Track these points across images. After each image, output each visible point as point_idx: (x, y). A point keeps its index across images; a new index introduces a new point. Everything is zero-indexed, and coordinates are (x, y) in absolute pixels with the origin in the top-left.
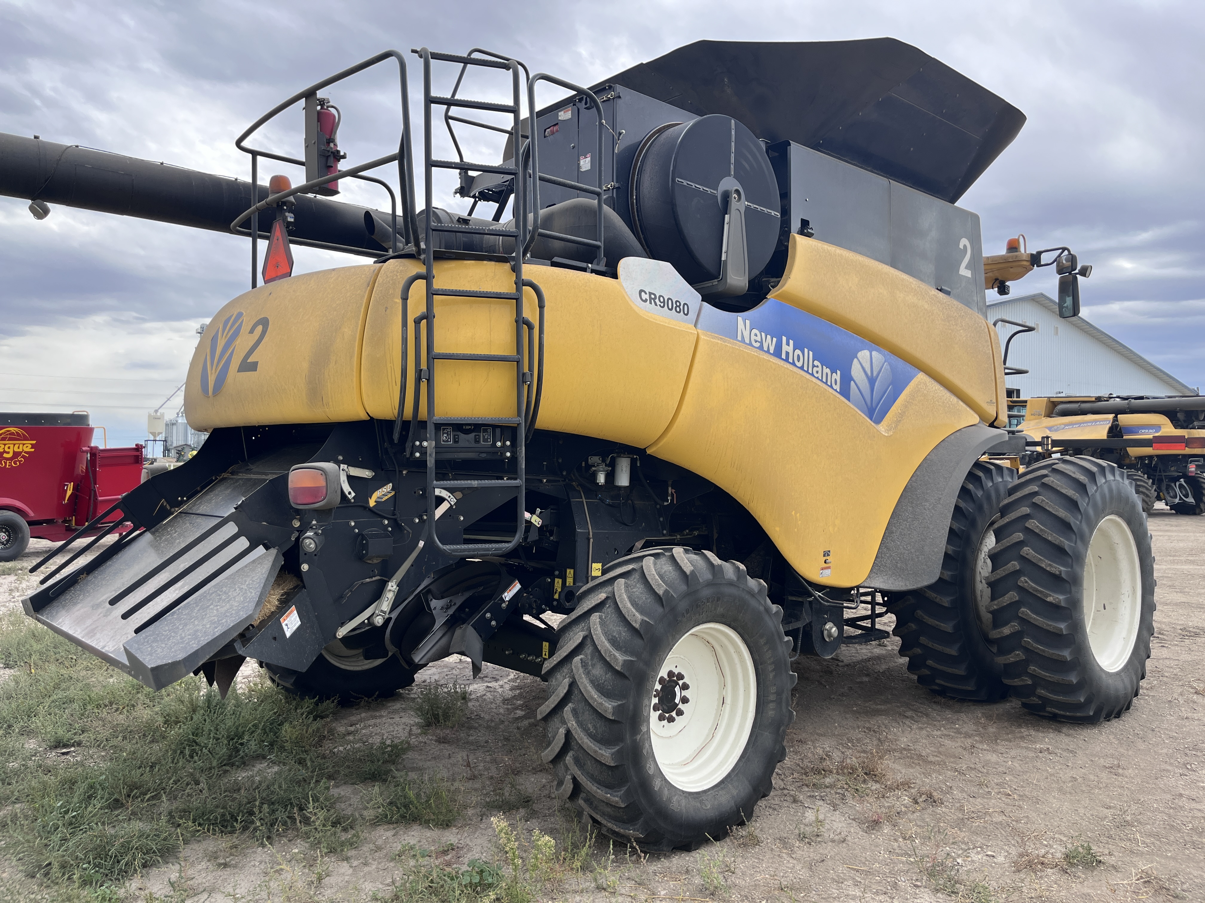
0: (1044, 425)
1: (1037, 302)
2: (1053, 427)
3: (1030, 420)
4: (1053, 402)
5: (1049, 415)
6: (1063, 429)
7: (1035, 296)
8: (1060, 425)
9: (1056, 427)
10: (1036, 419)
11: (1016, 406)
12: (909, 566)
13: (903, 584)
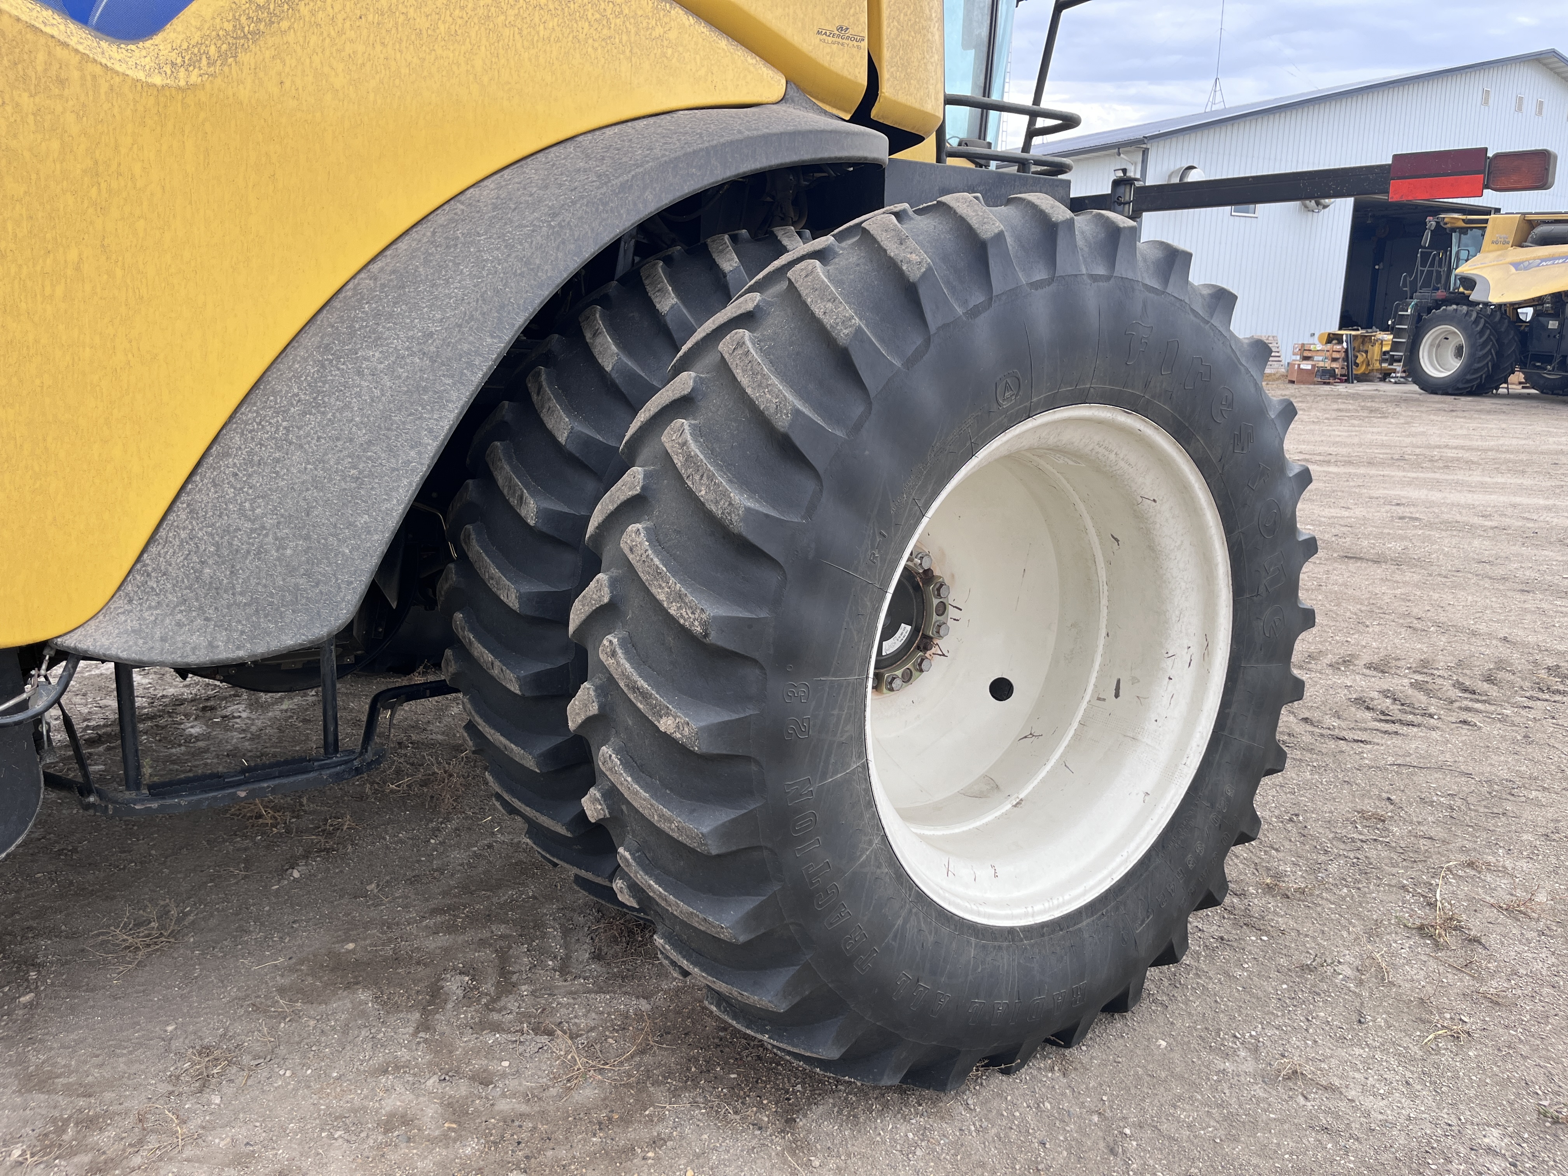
0: (1509, 259)
1: (1545, 65)
2: (1523, 262)
3: (1489, 252)
4: (1530, 221)
5: (1520, 243)
6: (1538, 266)
7: (1541, 53)
8: (1534, 259)
9: (1526, 264)
10: (1498, 250)
11: (1472, 228)
12: (242, 575)
13: (203, 642)
